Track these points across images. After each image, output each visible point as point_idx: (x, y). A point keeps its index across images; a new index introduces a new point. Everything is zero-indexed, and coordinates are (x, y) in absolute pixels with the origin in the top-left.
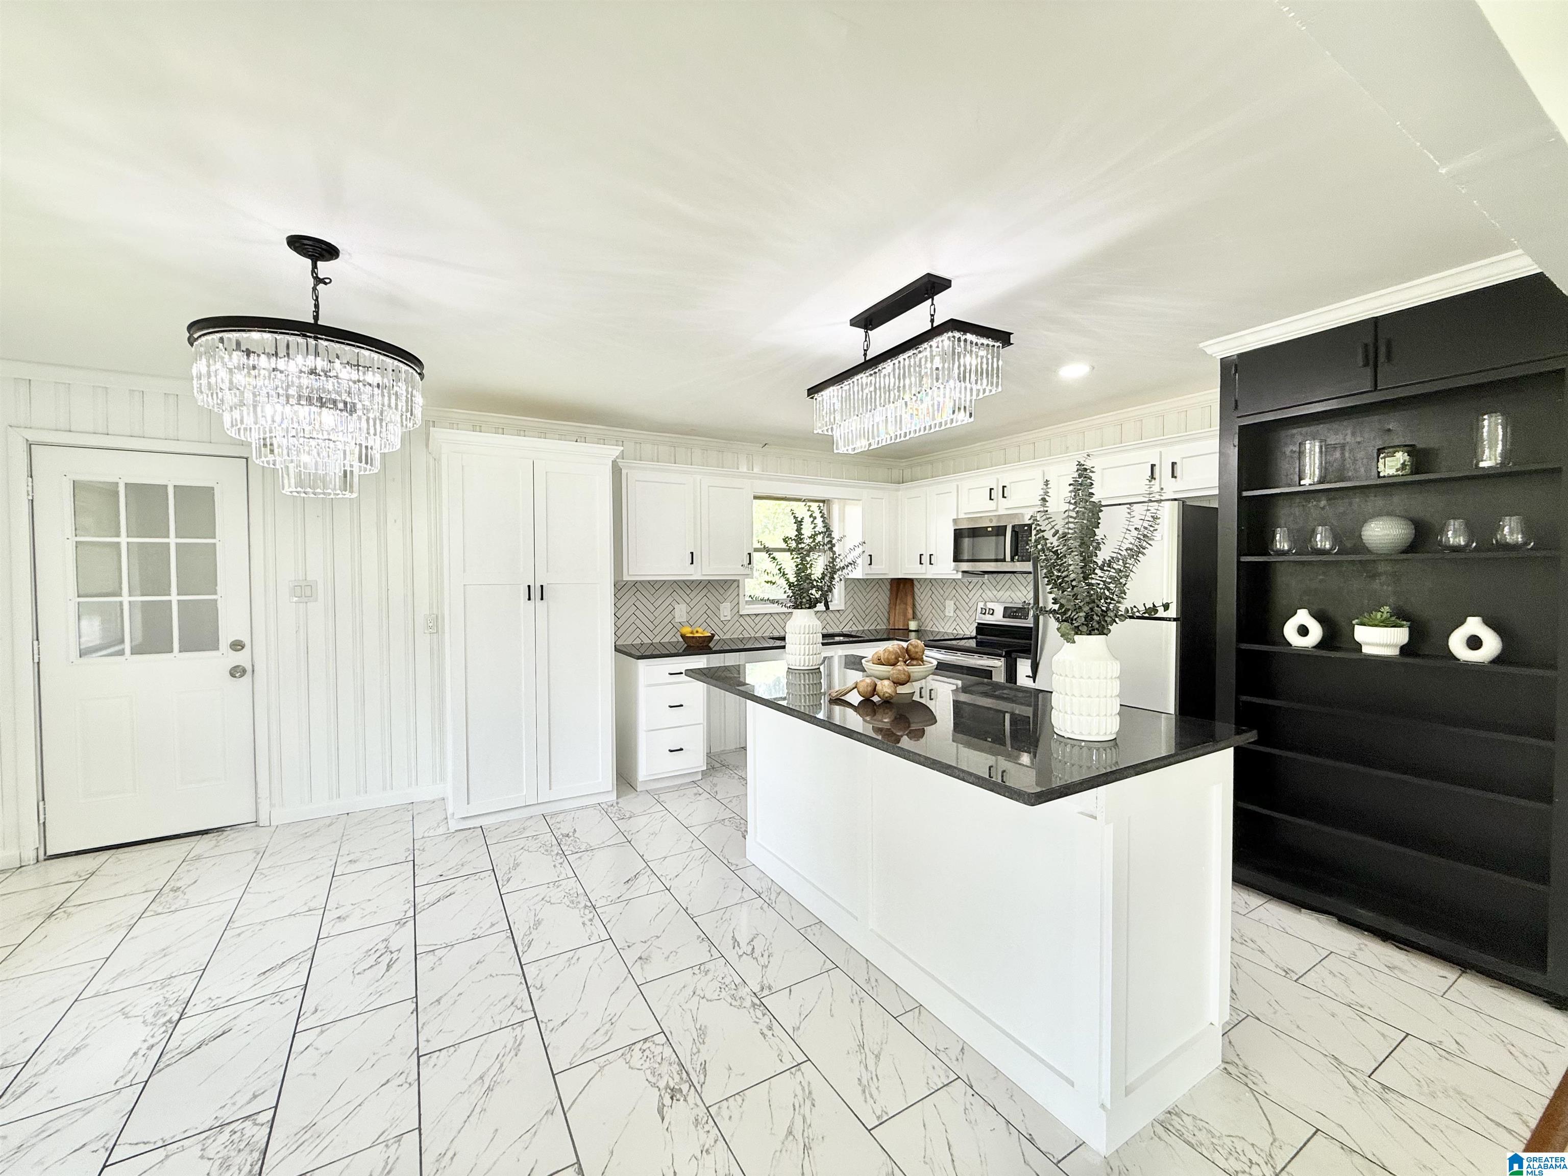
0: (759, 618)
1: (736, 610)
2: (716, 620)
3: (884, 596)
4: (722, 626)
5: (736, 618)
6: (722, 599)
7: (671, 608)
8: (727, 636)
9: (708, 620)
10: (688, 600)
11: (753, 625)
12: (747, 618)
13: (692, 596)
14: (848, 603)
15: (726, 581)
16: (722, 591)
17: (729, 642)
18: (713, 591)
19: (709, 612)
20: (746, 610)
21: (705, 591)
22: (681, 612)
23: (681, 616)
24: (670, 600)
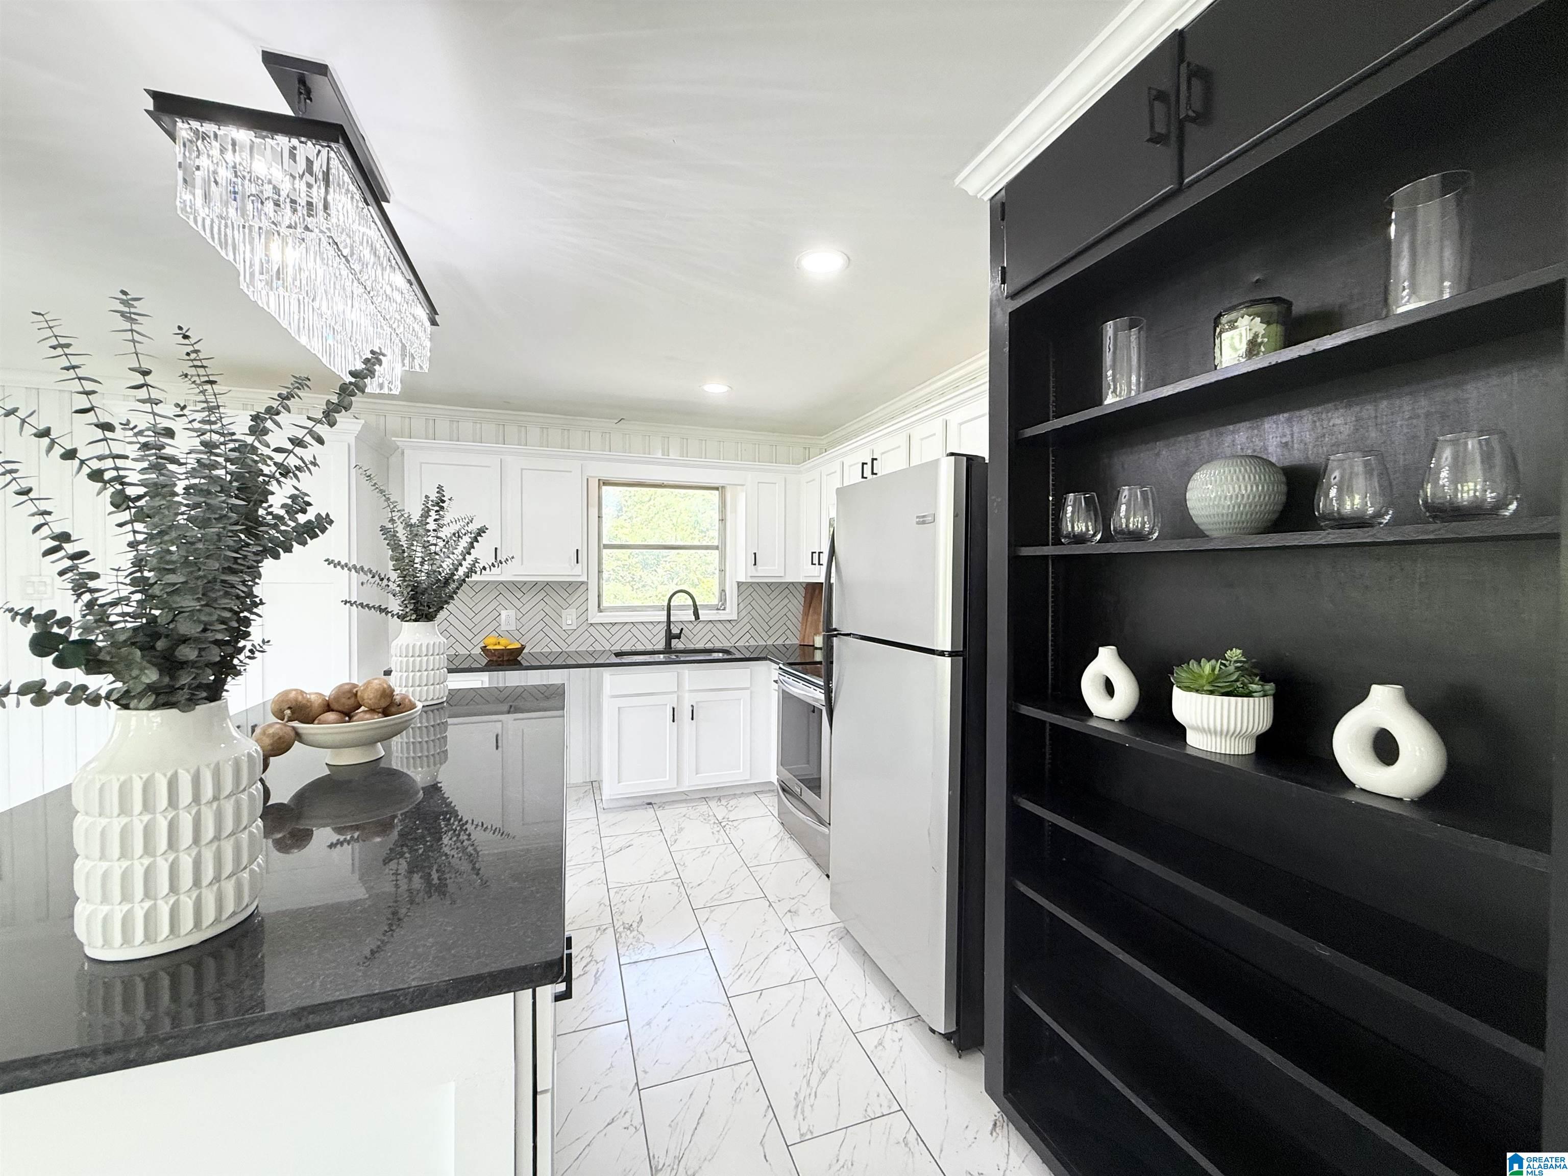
0: (616, 628)
1: (583, 618)
2: (557, 628)
3: (797, 604)
4: (564, 636)
5: (584, 627)
6: (565, 605)
7: (496, 614)
8: (572, 648)
9: (546, 629)
10: (519, 605)
11: (608, 636)
12: (601, 628)
13: (524, 600)
14: (744, 613)
15: (570, 583)
16: (565, 595)
17: (576, 656)
18: (553, 594)
19: (547, 619)
20: (595, 617)
21: (543, 594)
22: (508, 618)
23: (508, 624)
24: (494, 604)
